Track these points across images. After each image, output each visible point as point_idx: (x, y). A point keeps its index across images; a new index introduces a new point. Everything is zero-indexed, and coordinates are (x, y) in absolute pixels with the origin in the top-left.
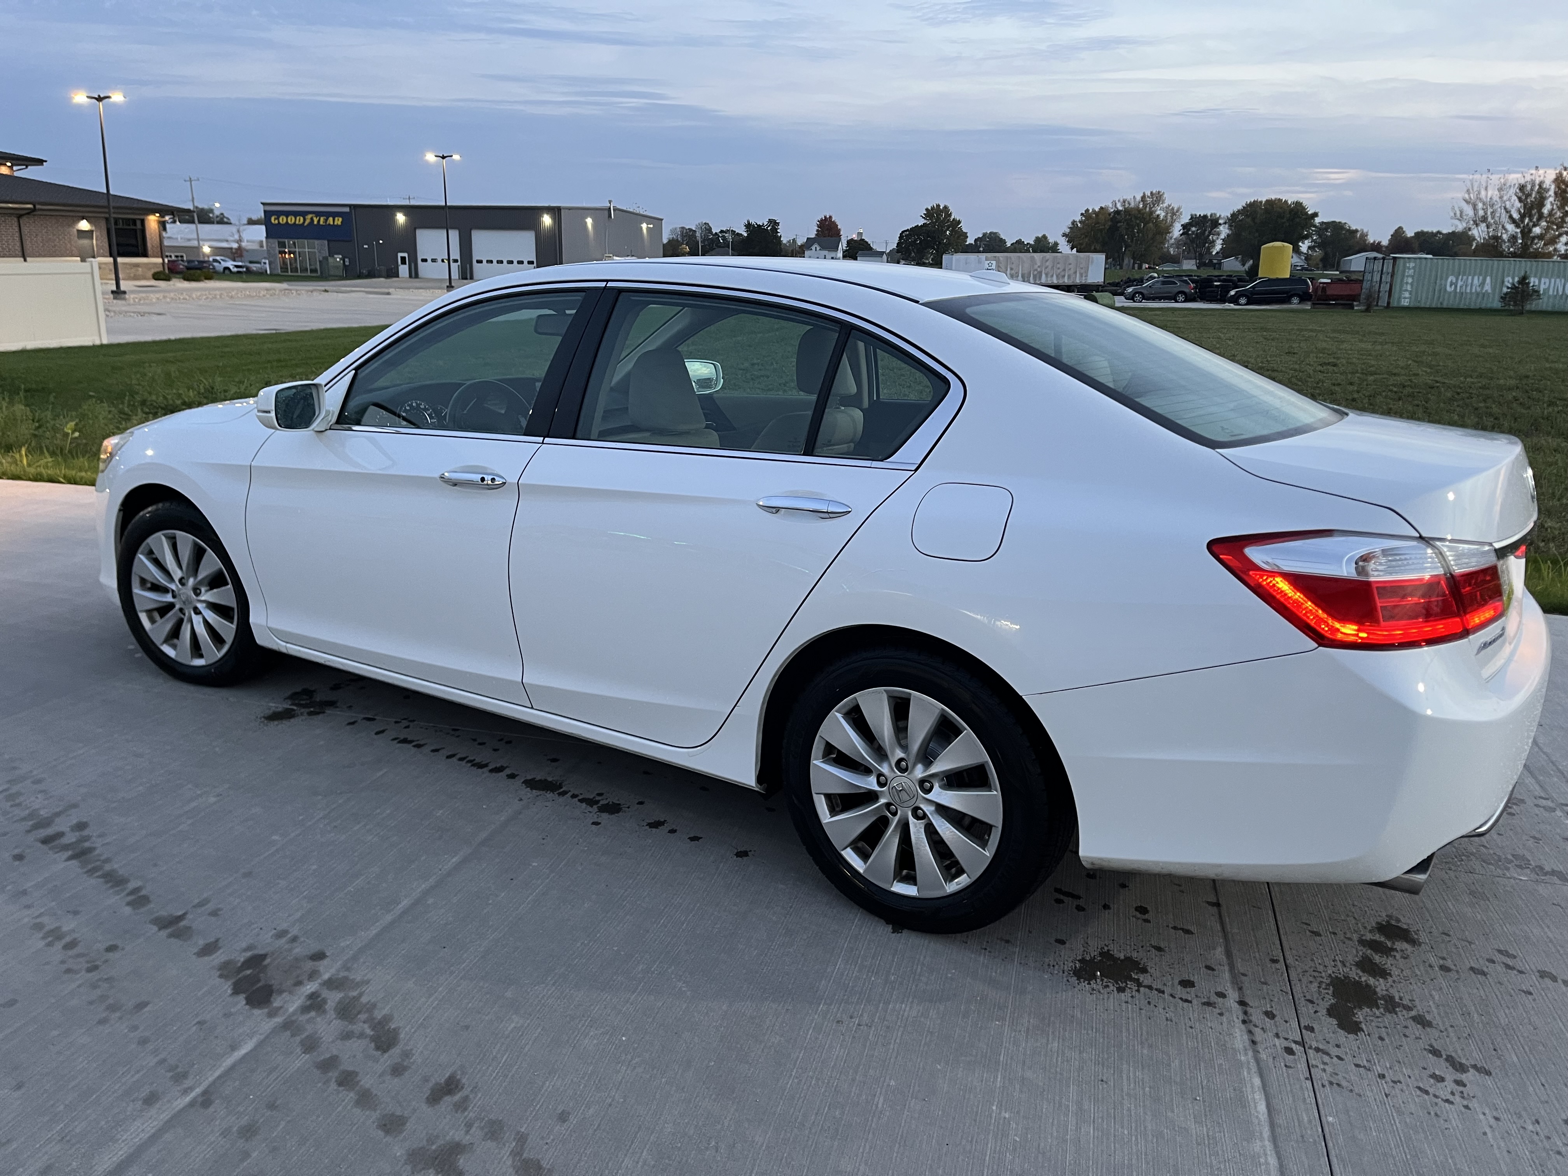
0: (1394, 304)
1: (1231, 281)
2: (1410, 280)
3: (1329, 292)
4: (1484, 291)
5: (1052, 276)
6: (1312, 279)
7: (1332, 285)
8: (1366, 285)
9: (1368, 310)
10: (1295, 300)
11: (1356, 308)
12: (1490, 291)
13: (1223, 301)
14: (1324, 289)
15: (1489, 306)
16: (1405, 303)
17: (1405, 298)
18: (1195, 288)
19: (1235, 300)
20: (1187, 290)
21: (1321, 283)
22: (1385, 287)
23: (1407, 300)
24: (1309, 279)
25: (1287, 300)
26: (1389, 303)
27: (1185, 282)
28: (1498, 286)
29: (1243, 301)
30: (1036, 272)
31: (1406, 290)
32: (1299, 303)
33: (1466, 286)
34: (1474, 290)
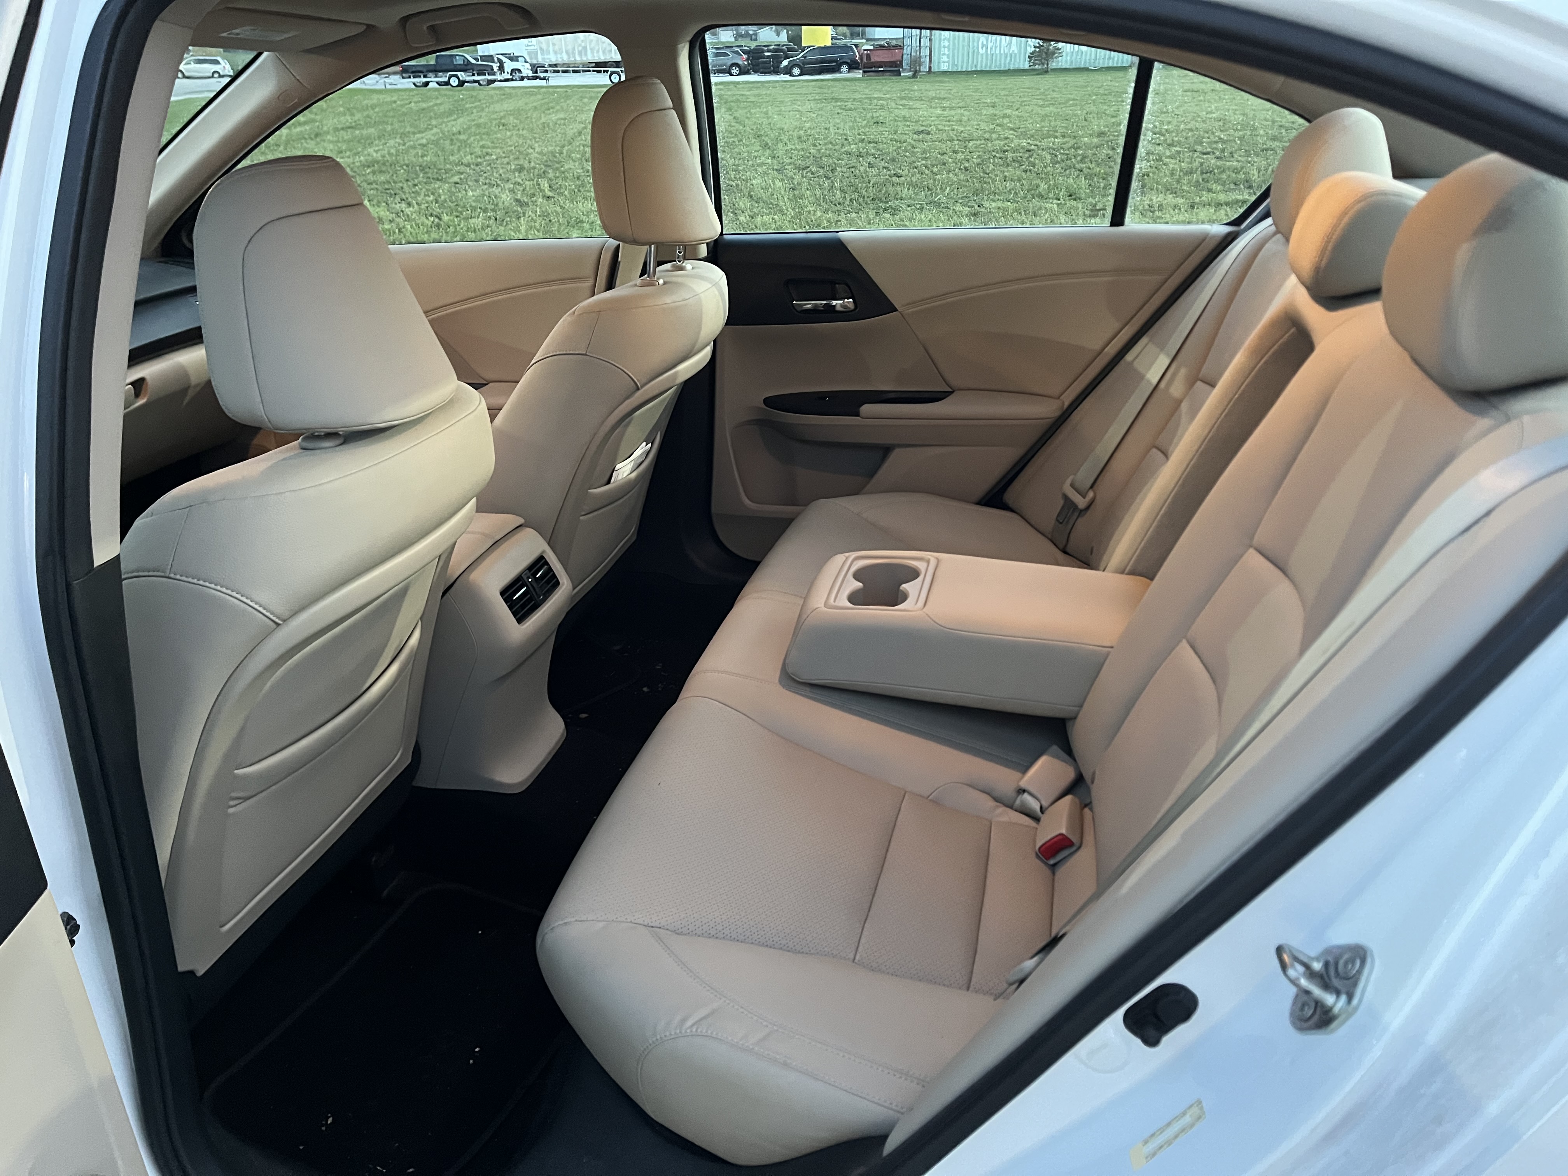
0: (935, 69)
1: (779, 53)
2: (946, 44)
3: (874, 59)
4: (1011, 52)
5: (598, 51)
6: (856, 46)
7: (874, 52)
8: (906, 50)
9: (914, 76)
10: (844, 68)
11: (902, 74)
12: (1016, 51)
13: (776, 71)
14: (868, 56)
15: (1016, 66)
16: (944, 67)
17: (944, 62)
18: (747, 59)
19: (788, 71)
20: (740, 63)
21: (865, 50)
22: (925, 52)
23: (946, 64)
24: (855, 45)
25: (836, 70)
26: (930, 68)
27: (737, 53)
28: (1023, 45)
29: (796, 71)
30: (580, 48)
31: (944, 54)
32: (849, 72)
33: (996, 47)
34: (1002, 52)
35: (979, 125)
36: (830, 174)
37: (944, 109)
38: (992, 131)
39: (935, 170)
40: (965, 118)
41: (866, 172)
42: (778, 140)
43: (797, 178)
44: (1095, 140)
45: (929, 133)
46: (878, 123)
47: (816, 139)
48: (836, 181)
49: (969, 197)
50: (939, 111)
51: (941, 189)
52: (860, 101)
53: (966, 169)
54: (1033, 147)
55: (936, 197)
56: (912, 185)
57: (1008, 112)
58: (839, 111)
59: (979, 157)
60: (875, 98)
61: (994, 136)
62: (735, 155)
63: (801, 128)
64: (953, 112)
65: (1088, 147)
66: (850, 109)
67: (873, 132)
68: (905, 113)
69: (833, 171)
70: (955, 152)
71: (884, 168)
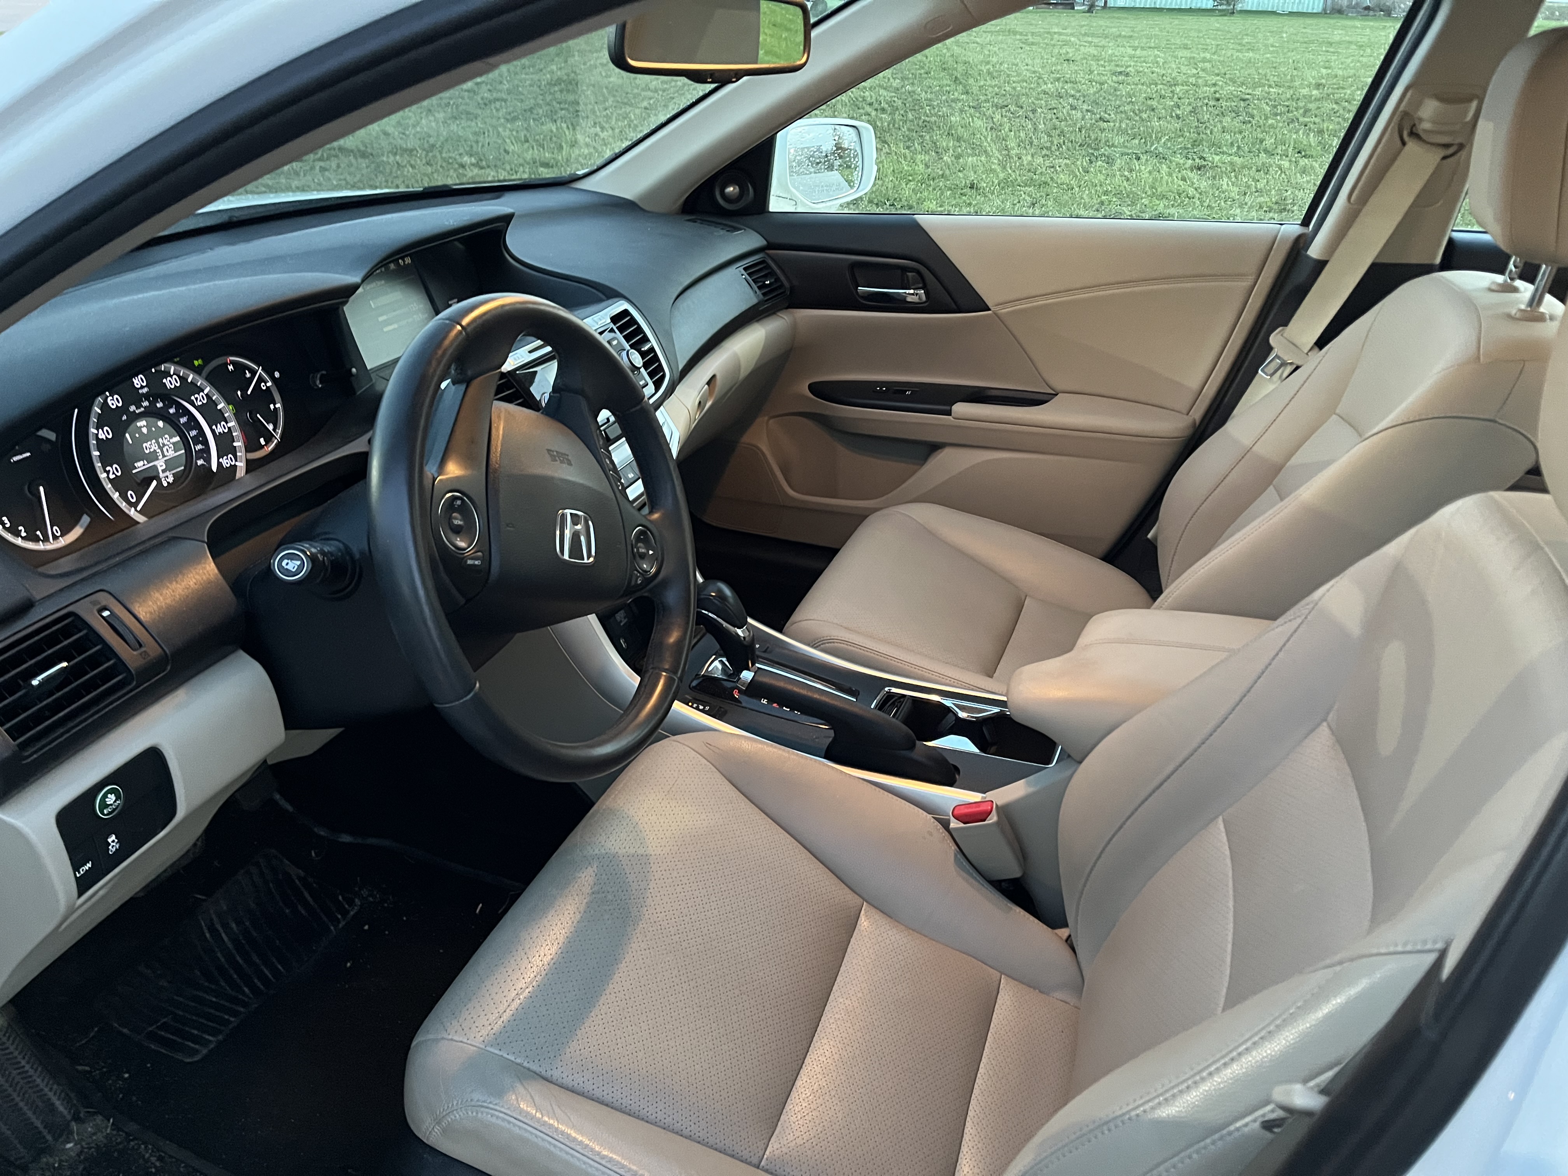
0: (1110, 4)
9: (1092, 10)
11: (1078, 8)
35: (1179, 68)
36: (1031, 115)
37: (1135, 48)
38: (1197, 76)
39: (1144, 116)
40: (1161, 61)
41: (1069, 115)
42: (966, 74)
43: (997, 117)
44: (1315, 92)
45: (1127, 75)
46: (1068, 60)
47: (1008, 76)
48: (1039, 123)
49: (1188, 148)
50: (1130, 51)
51: (1156, 138)
52: (1040, 36)
53: (1178, 117)
54: (1247, 96)
55: (1151, 146)
56: (1122, 132)
57: (1208, 56)
58: (1021, 45)
59: (1189, 104)
60: (1055, 33)
61: (1200, 81)
62: (926, 89)
63: (988, 63)
64: (1144, 53)
65: (1309, 98)
66: (1033, 44)
67: (1068, 70)
68: (1092, 51)
69: (1034, 111)
70: (1162, 97)
71: (1088, 111)
